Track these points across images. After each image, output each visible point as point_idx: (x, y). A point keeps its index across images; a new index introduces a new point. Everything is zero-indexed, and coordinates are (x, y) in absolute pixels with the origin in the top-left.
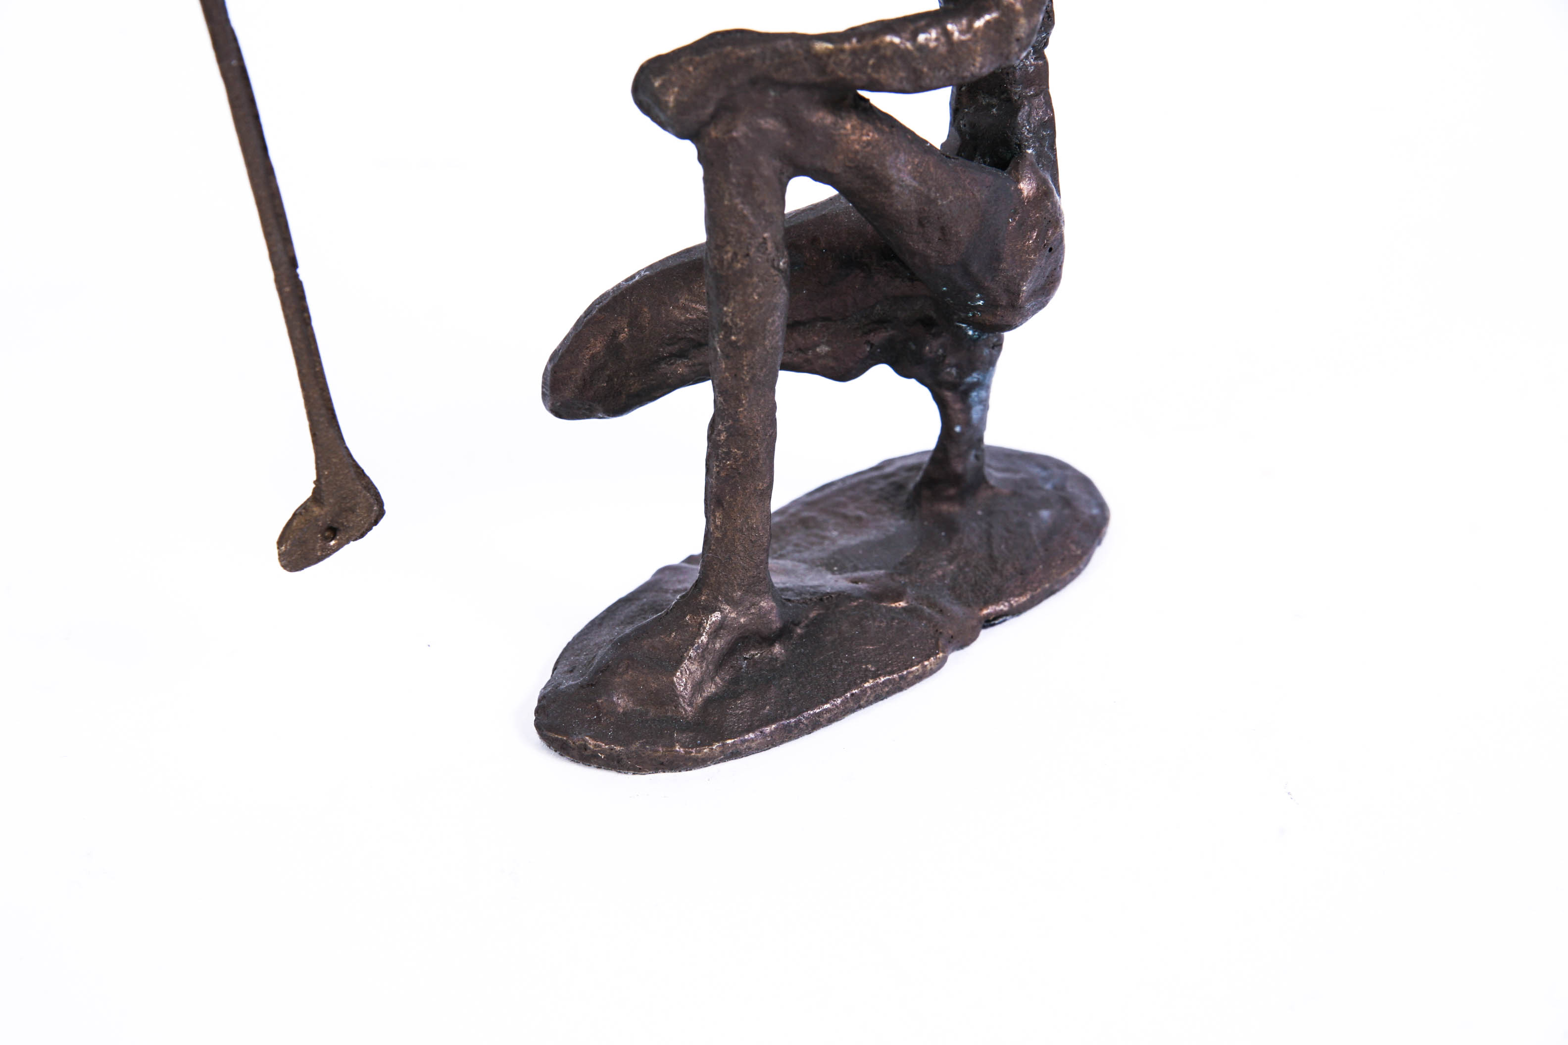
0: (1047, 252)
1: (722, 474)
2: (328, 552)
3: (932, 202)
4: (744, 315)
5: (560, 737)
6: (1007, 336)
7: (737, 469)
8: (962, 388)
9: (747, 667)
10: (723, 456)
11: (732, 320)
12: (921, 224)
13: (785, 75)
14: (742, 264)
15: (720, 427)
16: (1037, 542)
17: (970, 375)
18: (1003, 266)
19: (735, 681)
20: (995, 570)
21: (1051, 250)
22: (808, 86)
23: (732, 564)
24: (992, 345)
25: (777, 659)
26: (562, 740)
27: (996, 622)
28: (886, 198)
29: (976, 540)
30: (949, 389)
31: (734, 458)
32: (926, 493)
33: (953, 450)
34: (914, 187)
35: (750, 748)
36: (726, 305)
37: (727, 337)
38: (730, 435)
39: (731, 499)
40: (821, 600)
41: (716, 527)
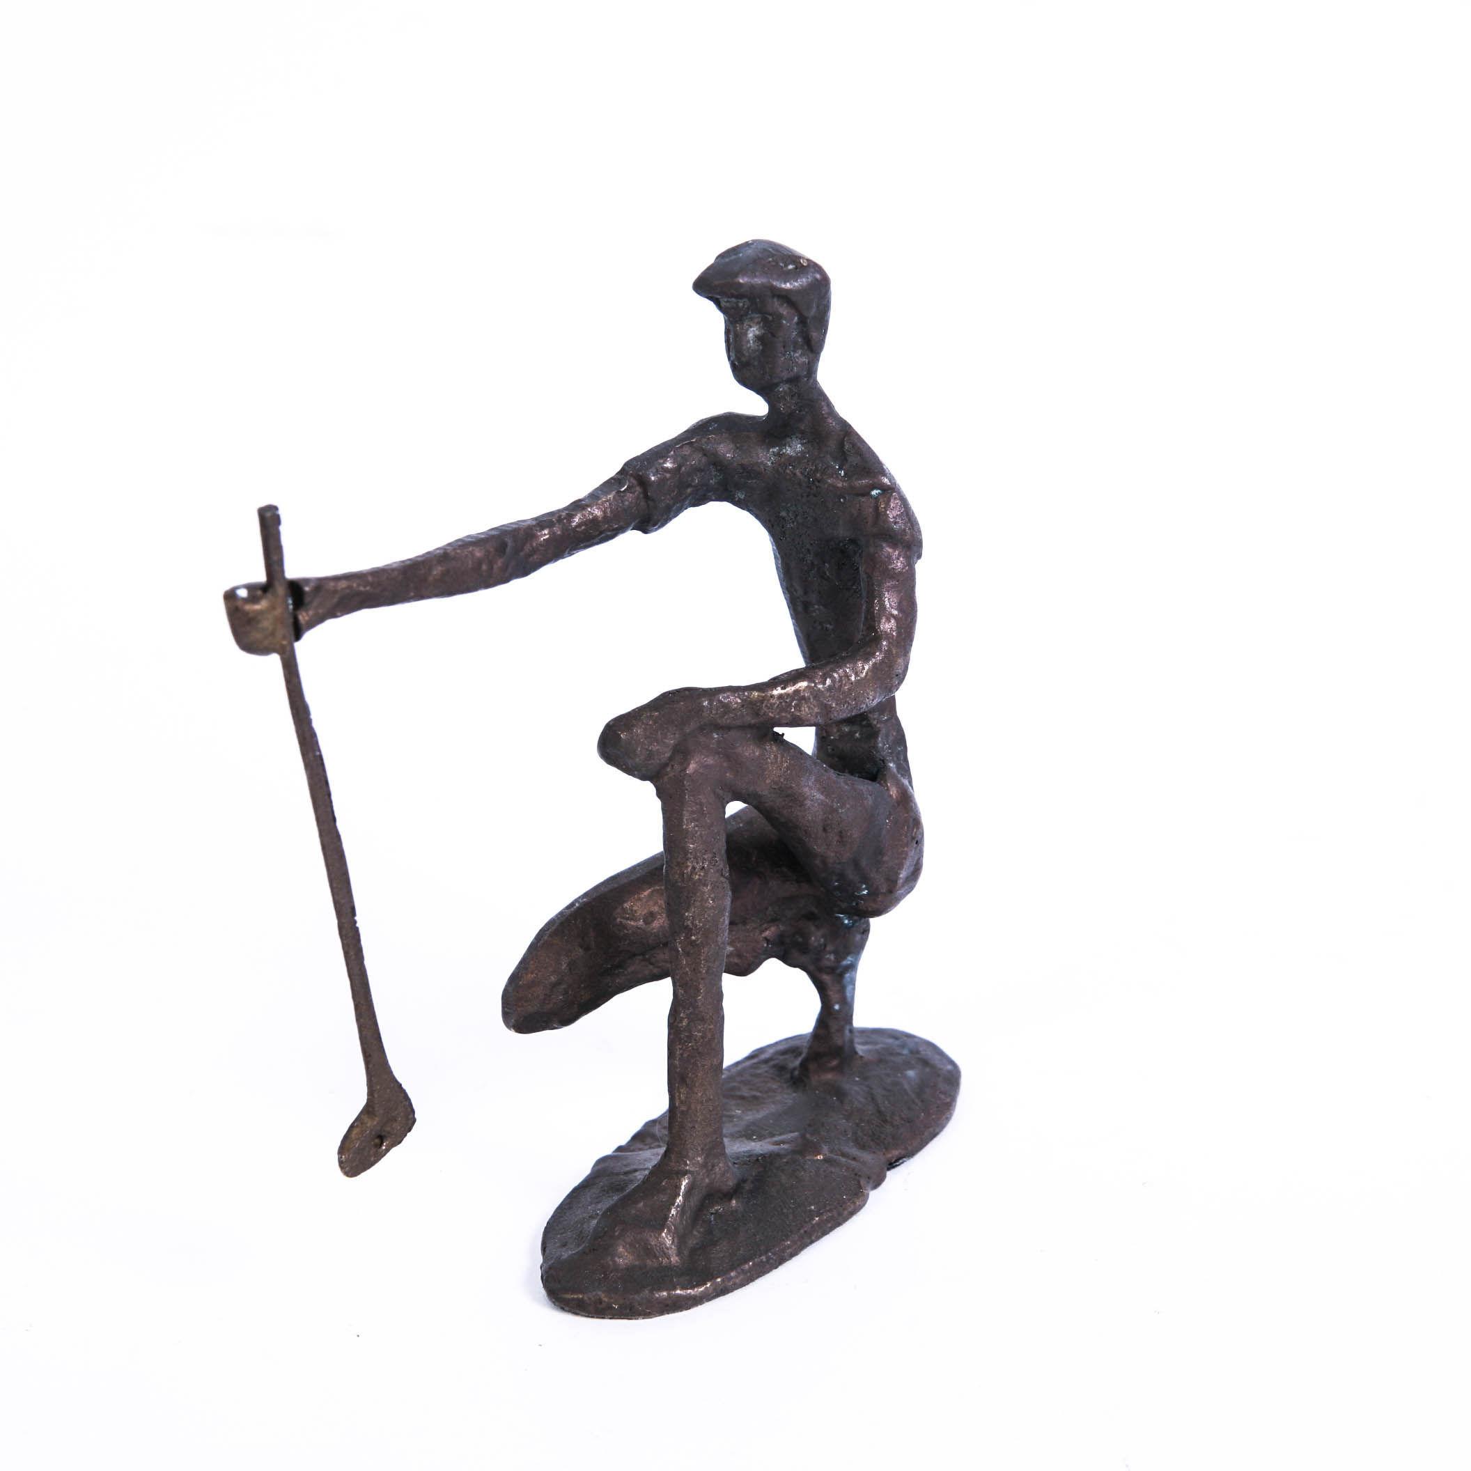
0: (915, 845)
1: (685, 1055)
2: (378, 1157)
3: (833, 811)
4: (702, 917)
5: (576, 1296)
6: (874, 922)
7: (697, 1049)
8: (838, 971)
9: (715, 1220)
10: (685, 1039)
11: (693, 923)
12: (825, 830)
13: (726, 720)
14: (700, 875)
15: (682, 1015)
16: (913, 1096)
17: (844, 958)
18: (886, 858)
19: (709, 1232)
20: (885, 1121)
21: (917, 843)
22: (743, 728)
23: (696, 1132)
24: (862, 931)
25: (736, 1211)
26: (578, 1299)
27: (898, 1164)
28: (800, 811)
29: (862, 1100)
30: (828, 973)
31: (695, 1040)
32: (812, 1066)
33: (834, 1026)
34: (822, 800)
35: (735, 1284)
36: (687, 911)
37: (688, 937)
38: (691, 1020)
39: (693, 1076)
40: (757, 1160)
41: (682, 1102)
